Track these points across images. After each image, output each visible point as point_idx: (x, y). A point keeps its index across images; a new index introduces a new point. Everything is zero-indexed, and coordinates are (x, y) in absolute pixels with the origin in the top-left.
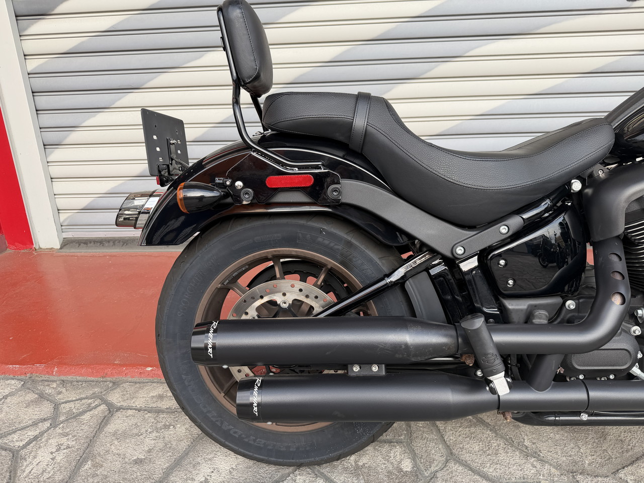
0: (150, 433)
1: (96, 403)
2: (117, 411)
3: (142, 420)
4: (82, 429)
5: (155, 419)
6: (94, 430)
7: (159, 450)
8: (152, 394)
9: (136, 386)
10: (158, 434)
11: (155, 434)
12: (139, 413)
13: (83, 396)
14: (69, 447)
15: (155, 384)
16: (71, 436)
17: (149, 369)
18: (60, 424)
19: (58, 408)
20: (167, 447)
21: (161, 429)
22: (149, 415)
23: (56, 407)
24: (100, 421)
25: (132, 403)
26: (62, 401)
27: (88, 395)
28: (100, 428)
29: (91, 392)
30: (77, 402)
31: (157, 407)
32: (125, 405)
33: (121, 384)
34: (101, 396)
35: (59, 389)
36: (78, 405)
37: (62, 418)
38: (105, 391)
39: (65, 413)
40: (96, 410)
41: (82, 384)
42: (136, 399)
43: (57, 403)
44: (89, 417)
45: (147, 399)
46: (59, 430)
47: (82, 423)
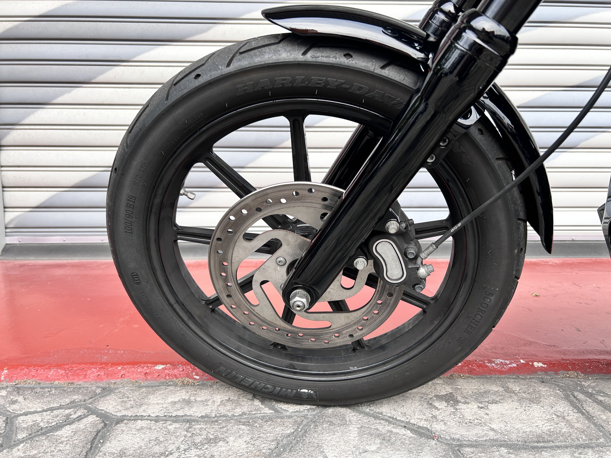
0: (185, 450)
1: (79, 413)
2: (117, 423)
3: (165, 433)
4: (60, 450)
5: (187, 431)
6: (82, 451)
8: (170, 400)
9: (142, 391)
12: (158, 424)
13: (56, 405)
15: (171, 388)
17: (160, 367)
18: (18, 445)
19: (12, 423)
21: (203, 445)
22: (177, 425)
23: (10, 420)
24: (90, 438)
25: (141, 412)
26: (19, 412)
27: (63, 404)
28: (93, 448)
29: (67, 400)
30: (45, 413)
31: (185, 415)
32: (130, 415)
33: (116, 389)
34: (85, 404)
35: (12, 397)
36: (48, 417)
37: (21, 436)
38: (91, 398)
39: (27, 428)
40: (80, 422)
41: (51, 391)
42: (146, 406)
43: (9, 415)
44: (70, 432)
45: (166, 405)
46: (18, 453)
47: (58, 441)
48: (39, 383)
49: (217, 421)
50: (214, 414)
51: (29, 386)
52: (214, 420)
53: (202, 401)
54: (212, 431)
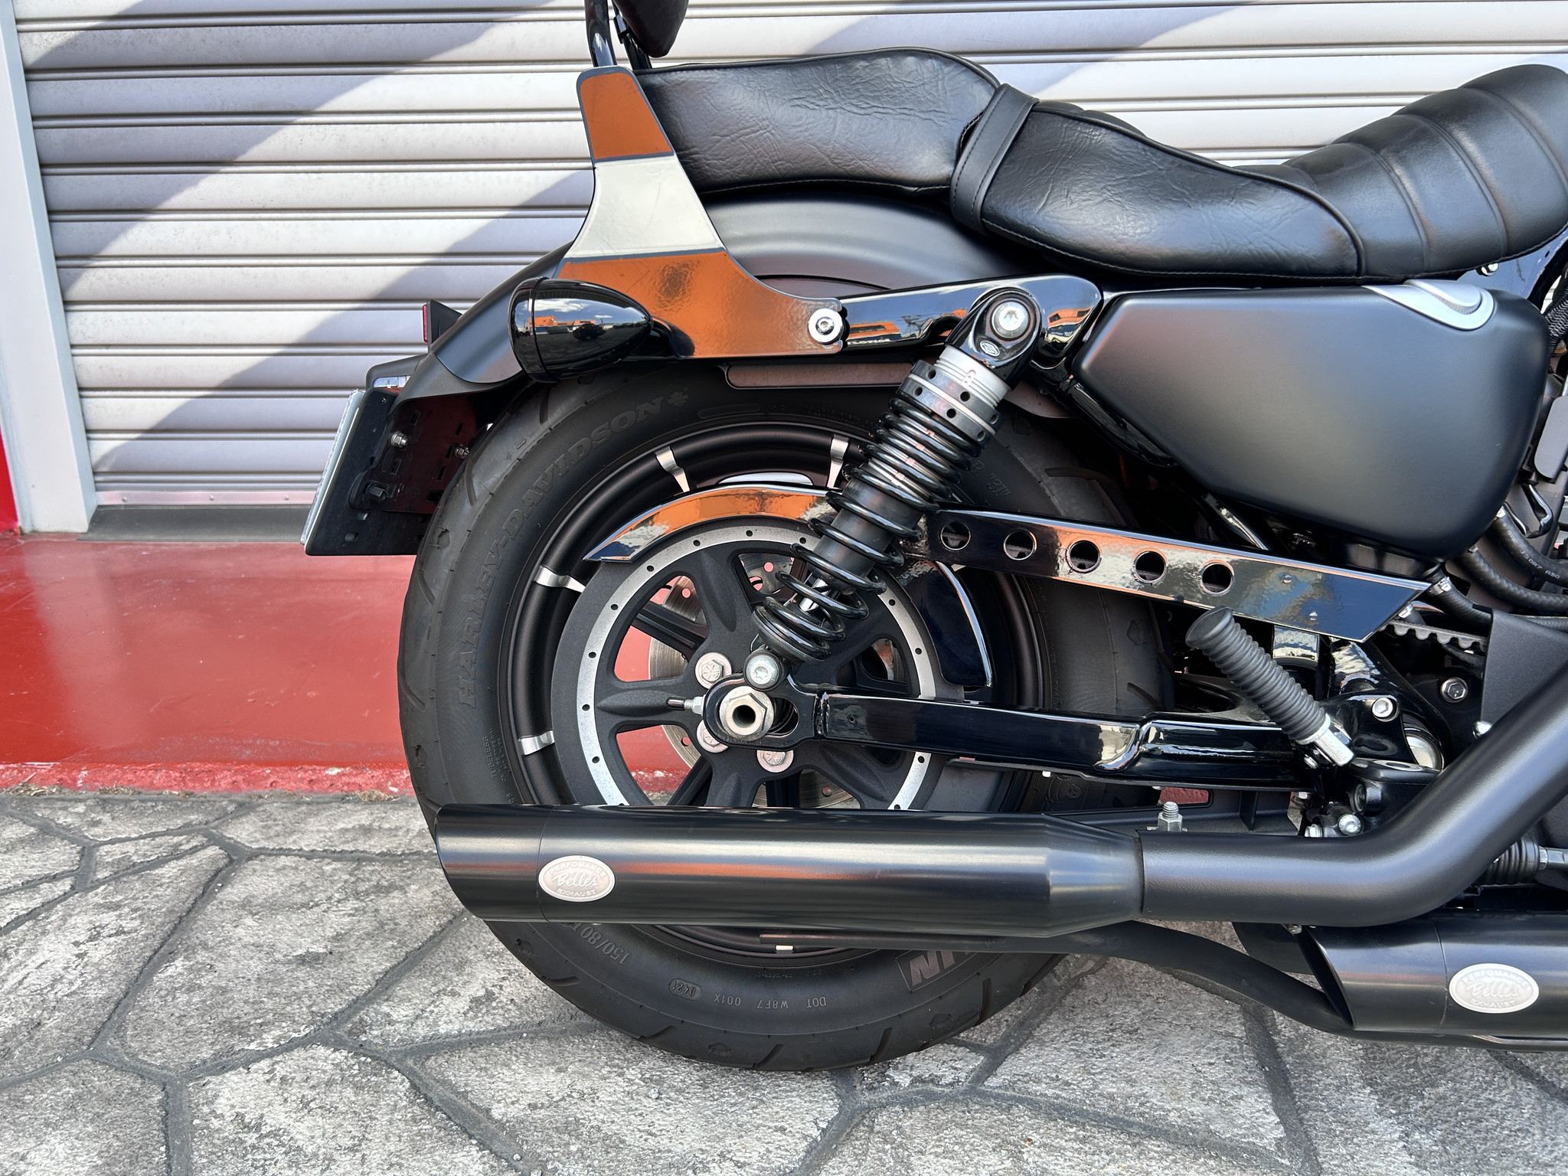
0: (339, 901)
1: (194, 843)
2: (250, 859)
3: (316, 875)
4: (157, 896)
5: (351, 875)
6: (188, 898)
7: (364, 936)
8: (341, 825)
9: (299, 810)
10: (357, 904)
11: (352, 904)
12: (309, 862)
13: (160, 829)
14: (124, 933)
15: (349, 806)
16: (126, 910)
17: (334, 771)
18: (97, 887)
19: (91, 855)
20: (382, 928)
21: (368, 895)
22: (338, 865)
23: (87, 851)
24: (204, 879)
25: (290, 843)
26: (102, 839)
27: (171, 827)
28: (206, 894)
29: (179, 821)
30: (142, 841)
31: (356, 851)
32: (271, 847)
33: (259, 805)
34: (207, 829)
35: (93, 815)
36: (146, 847)
37: (101, 875)
38: (217, 819)
39: (112, 864)
40: (193, 856)
41: (156, 806)
42: (300, 834)
43: (88, 843)
44: (175, 870)
45: (330, 834)
46: (96, 899)
47: (157, 883)
48: (139, 793)
49: (401, 861)
50: (401, 849)
51: (123, 797)
52: (400, 858)
53: (390, 829)
54: (390, 875)
